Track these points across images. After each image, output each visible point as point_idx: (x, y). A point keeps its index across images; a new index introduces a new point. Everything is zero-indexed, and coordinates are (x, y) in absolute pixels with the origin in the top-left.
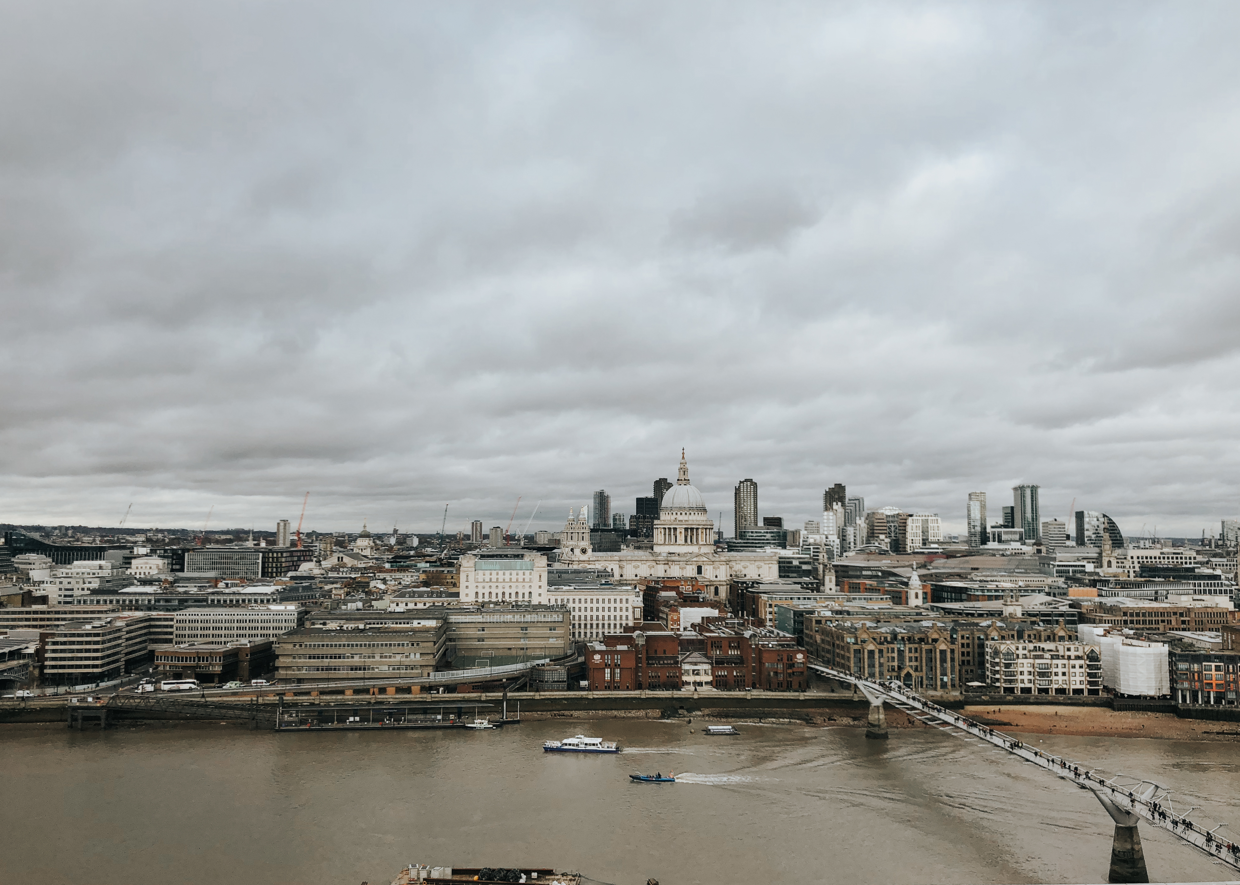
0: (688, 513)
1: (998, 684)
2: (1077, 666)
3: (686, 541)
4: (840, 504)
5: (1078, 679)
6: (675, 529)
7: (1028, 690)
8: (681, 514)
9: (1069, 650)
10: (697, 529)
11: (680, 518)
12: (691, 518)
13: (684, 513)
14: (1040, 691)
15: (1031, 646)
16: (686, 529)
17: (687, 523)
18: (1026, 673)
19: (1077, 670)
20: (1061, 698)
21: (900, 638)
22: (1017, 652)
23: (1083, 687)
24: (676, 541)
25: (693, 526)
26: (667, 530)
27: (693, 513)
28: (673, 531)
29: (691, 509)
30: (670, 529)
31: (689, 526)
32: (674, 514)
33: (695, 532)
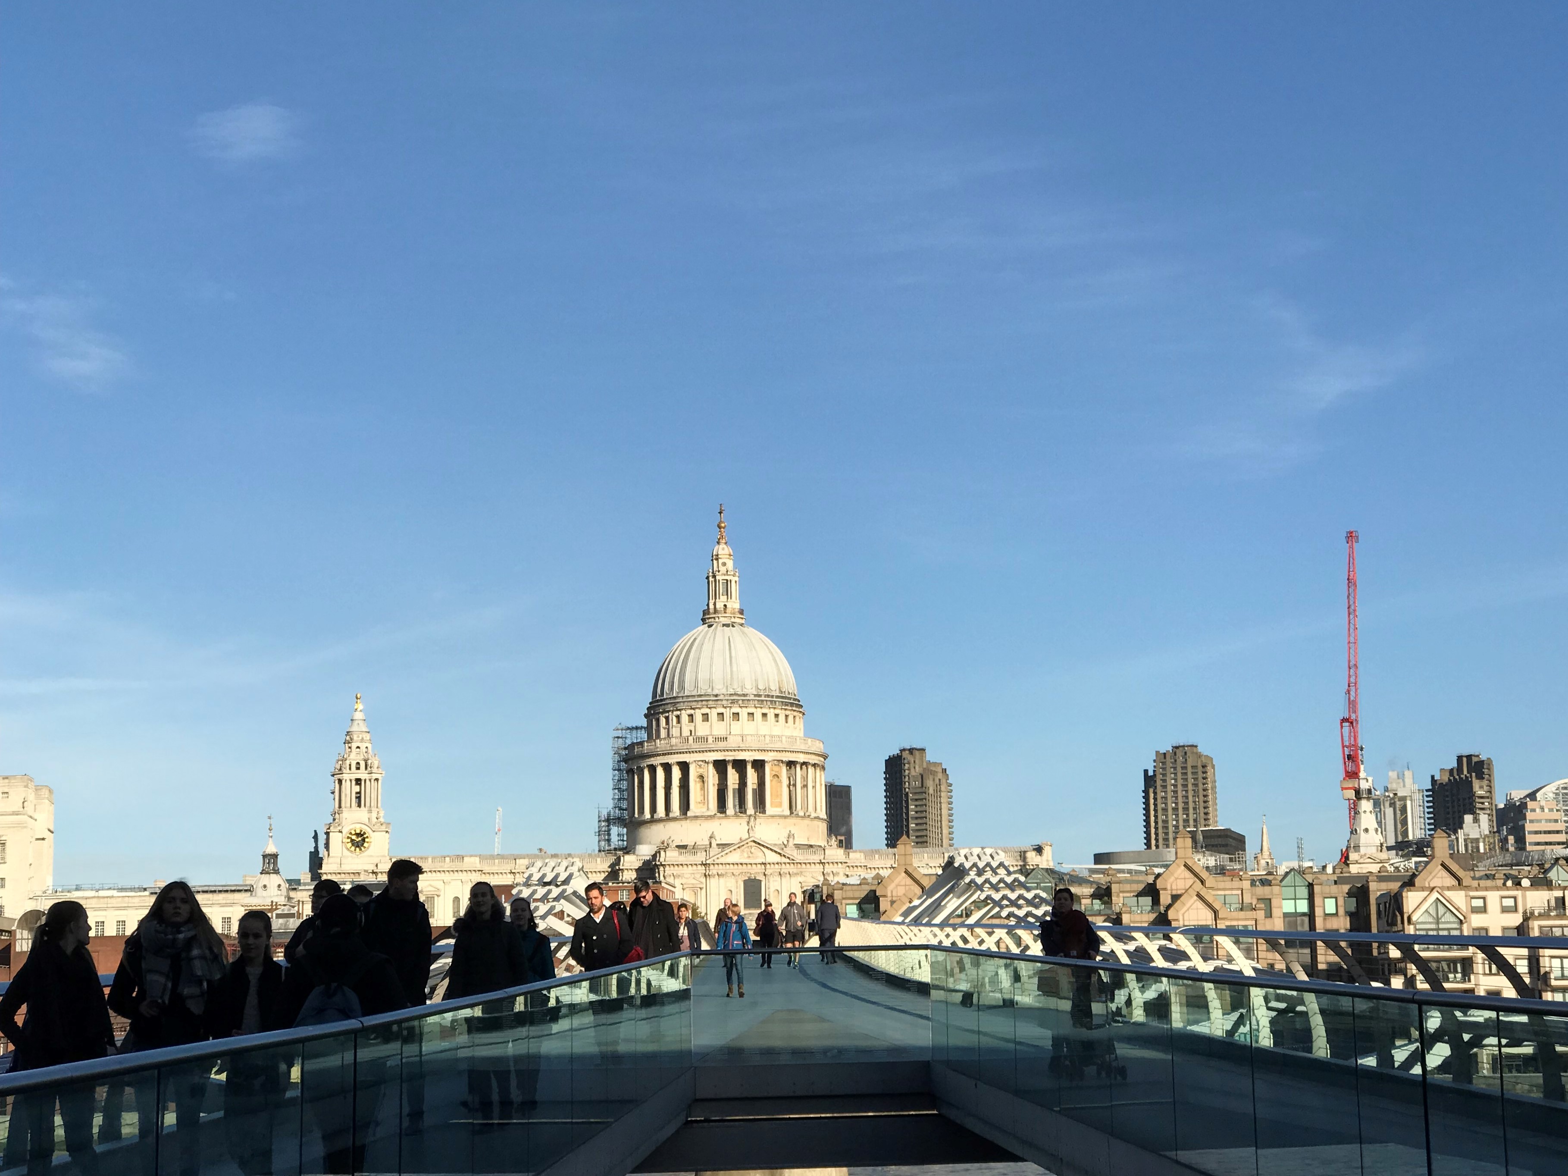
0: (727, 713)
3: (720, 804)
6: (684, 767)
8: (706, 717)
10: (759, 765)
12: (736, 727)
13: (713, 714)
16: (720, 766)
17: (721, 745)
24: (687, 807)
25: (741, 756)
26: (660, 774)
27: (744, 713)
28: (676, 773)
29: (738, 699)
30: (667, 768)
31: (730, 756)
32: (685, 718)
33: (752, 775)
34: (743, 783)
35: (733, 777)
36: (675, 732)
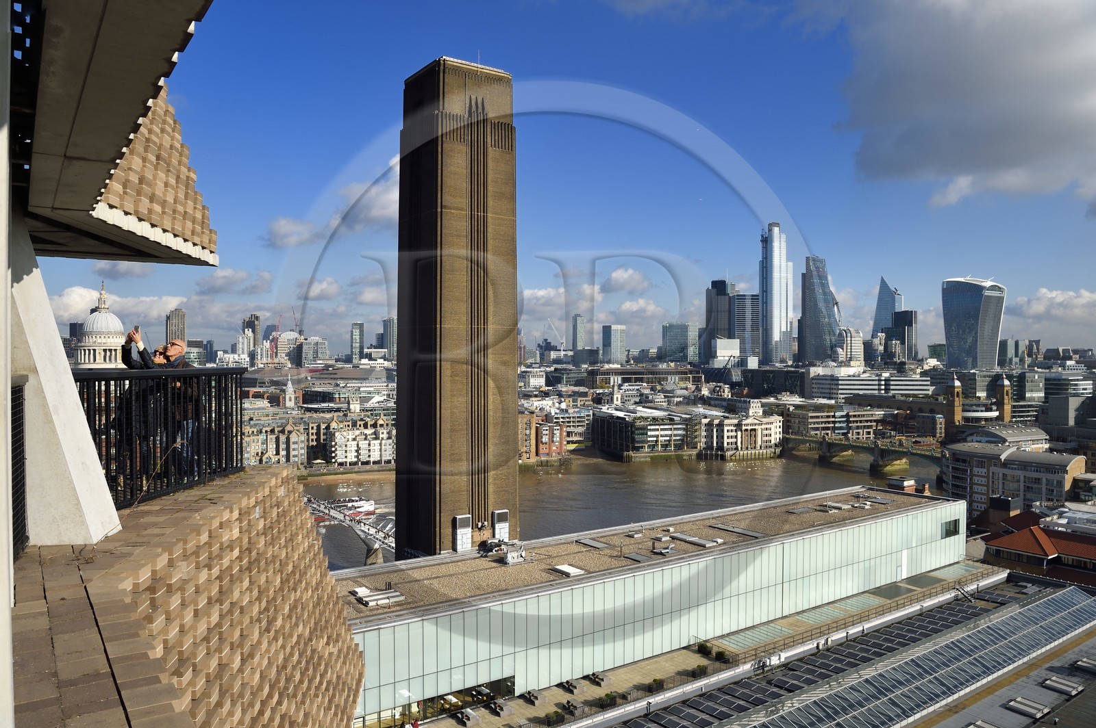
0: (107, 336)
1: (333, 460)
2: (388, 445)
3: (105, 360)
4: (250, 330)
5: (388, 453)
6: (94, 350)
7: (355, 464)
8: (100, 337)
9: (383, 433)
10: (115, 350)
11: (99, 341)
12: (109, 340)
13: (102, 337)
14: (363, 463)
15: (358, 432)
16: (105, 351)
17: (106, 345)
18: (354, 451)
19: (388, 447)
20: (376, 467)
21: (264, 431)
22: (348, 437)
23: (391, 458)
24: (95, 360)
25: (111, 348)
26: (87, 351)
27: (111, 337)
28: (92, 351)
29: (109, 333)
30: (89, 350)
31: (108, 348)
32: (94, 337)
33: (113, 353)
34: (111, 355)
35: (108, 353)
36: (91, 340)
